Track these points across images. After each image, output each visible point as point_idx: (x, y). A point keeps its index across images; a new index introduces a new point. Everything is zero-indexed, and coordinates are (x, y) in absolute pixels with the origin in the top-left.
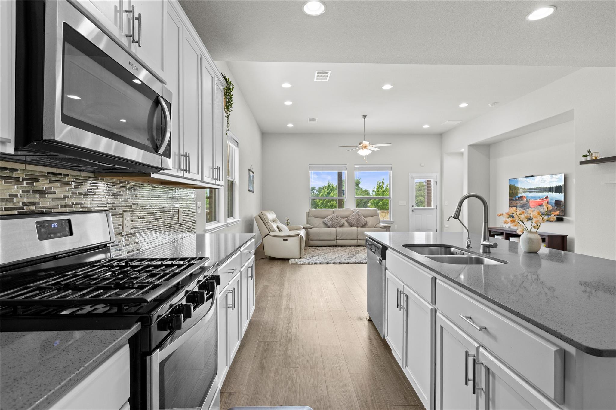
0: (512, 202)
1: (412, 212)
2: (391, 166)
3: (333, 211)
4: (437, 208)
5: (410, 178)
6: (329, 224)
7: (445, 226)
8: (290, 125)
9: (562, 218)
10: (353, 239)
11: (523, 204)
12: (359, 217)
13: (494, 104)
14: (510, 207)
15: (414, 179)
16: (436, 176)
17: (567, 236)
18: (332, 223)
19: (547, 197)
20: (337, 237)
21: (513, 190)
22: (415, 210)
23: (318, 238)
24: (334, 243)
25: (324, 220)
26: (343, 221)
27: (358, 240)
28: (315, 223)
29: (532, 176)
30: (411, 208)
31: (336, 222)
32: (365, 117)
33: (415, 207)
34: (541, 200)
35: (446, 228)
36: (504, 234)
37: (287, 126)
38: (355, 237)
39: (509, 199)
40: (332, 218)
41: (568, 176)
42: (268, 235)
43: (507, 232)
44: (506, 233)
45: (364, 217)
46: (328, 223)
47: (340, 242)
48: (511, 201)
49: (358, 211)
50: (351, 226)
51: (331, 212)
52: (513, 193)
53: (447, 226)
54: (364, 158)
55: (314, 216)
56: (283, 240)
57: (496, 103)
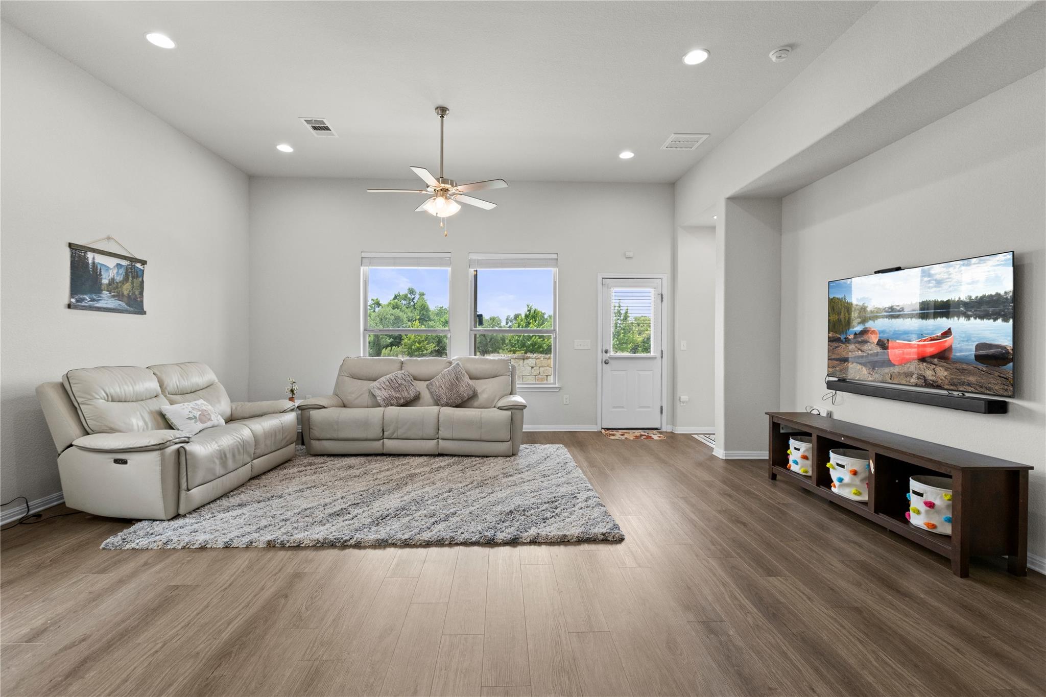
0: (836, 347)
1: (605, 365)
2: (555, 256)
3: (402, 363)
4: (662, 357)
5: (600, 286)
6: (380, 396)
7: (680, 398)
8: (285, 148)
9: (1005, 402)
10: (425, 436)
11: (869, 354)
12: (459, 378)
14: (830, 359)
15: (609, 288)
16: (662, 283)
17: (1030, 471)
18: (387, 395)
19: (948, 333)
20: (383, 431)
21: (839, 314)
22: (611, 361)
24: (376, 446)
25: (372, 384)
27: (440, 440)
29: (899, 269)
30: (600, 356)
32: (443, 111)
33: (612, 353)
34: (925, 341)
35: (683, 402)
36: (814, 438)
37: (276, 149)
38: (430, 431)
39: (829, 338)
40: (392, 381)
41: (1026, 261)
42: (71, 445)
43: (821, 434)
44: (818, 436)
45: (471, 379)
47: (391, 445)
48: (835, 344)
49: (457, 364)
51: (396, 366)
52: (839, 321)
53: (684, 398)
54: (441, 223)
55: (350, 375)
56: (113, 462)
57: (792, 46)
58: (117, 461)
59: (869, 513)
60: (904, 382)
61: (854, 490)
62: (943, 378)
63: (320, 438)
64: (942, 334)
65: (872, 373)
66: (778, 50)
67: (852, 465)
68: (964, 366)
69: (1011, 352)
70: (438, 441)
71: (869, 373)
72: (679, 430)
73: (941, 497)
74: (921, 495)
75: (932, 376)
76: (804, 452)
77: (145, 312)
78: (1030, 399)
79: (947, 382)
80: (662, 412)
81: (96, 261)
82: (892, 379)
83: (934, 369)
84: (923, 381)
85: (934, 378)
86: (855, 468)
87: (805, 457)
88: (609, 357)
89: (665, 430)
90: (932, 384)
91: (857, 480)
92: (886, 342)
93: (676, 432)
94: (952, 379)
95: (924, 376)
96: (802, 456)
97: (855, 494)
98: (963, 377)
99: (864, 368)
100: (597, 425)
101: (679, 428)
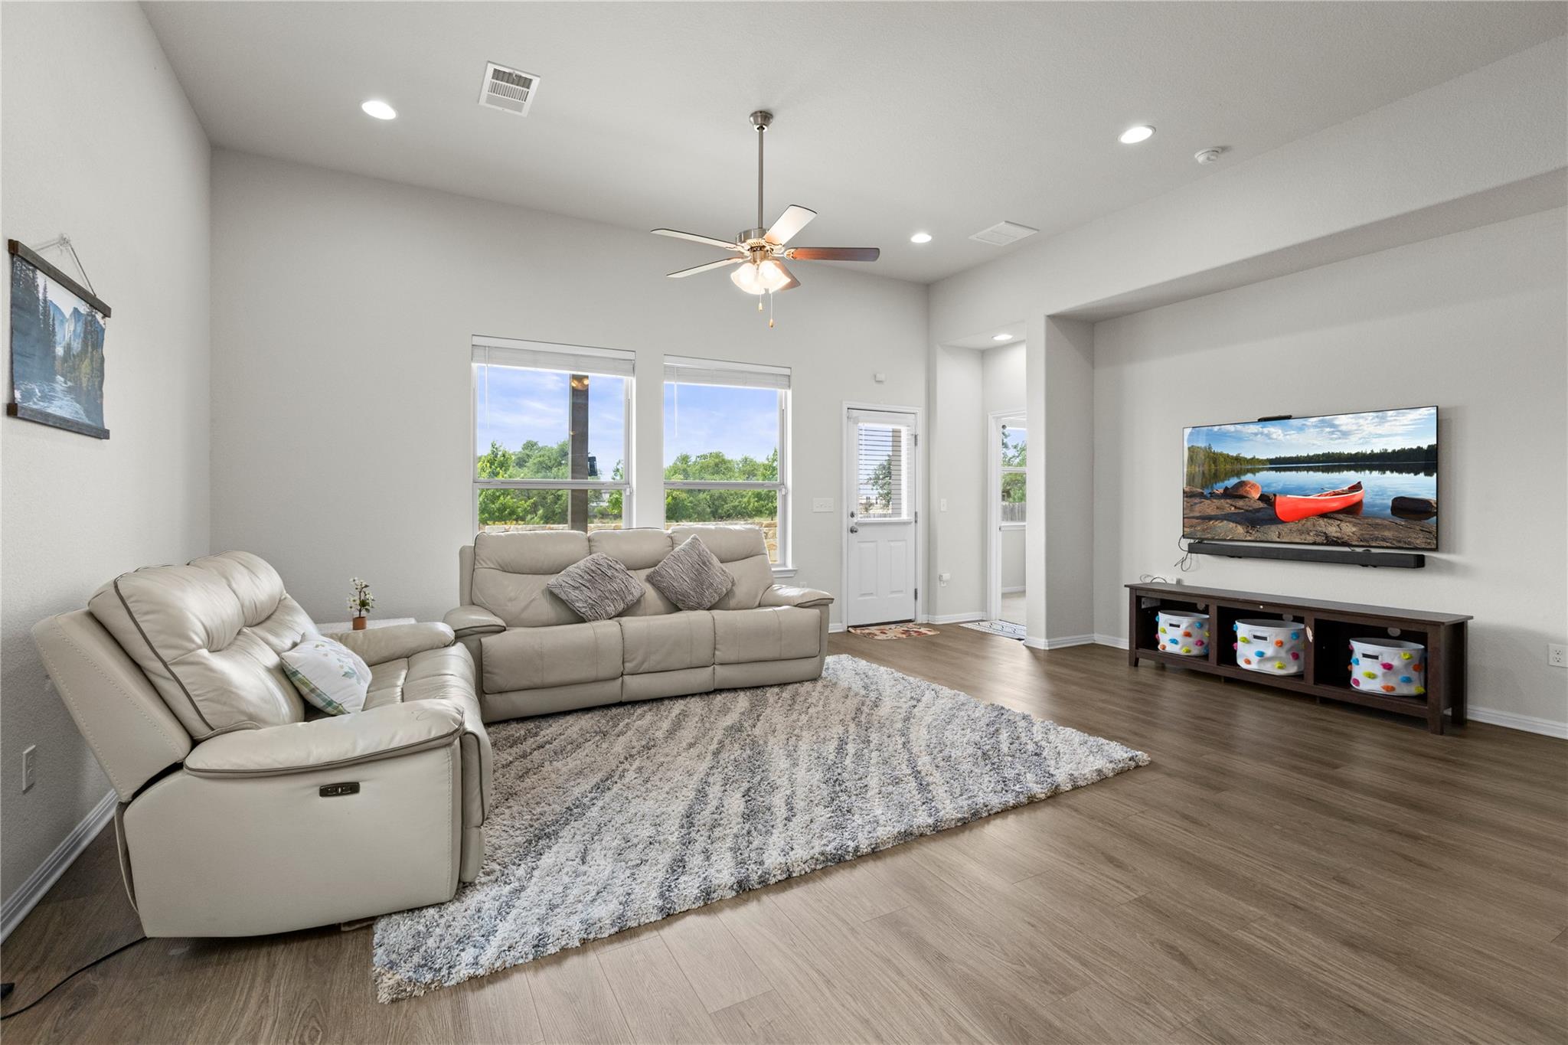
0: (1196, 504)
1: (850, 534)
2: (787, 372)
3: (589, 540)
4: (916, 522)
5: (845, 419)
6: (580, 600)
7: (941, 576)
8: (378, 110)
9: (1423, 556)
10: (696, 663)
11: (1247, 511)
12: (705, 563)
13: (1220, 150)
14: (1187, 518)
15: (856, 421)
16: (916, 419)
17: (1468, 621)
18: (593, 596)
19: (1357, 487)
20: (623, 663)
21: (1201, 465)
22: (860, 530)
23: (537, 680)
24: (610, 691)
25: (552, 580)
26: (638, 583)
27: (717, 667)
28: (510, 600)
29: (1287, 418)
30: (847, 522)
31: (610, 592)
32: (764, 118)
33: (859, 518)
34: (1327, 495)
35: (945, 582)
36: (1213, 609)
38: (703, 654)
39: (1186, 493)
40: (589, 572)
42: (177, 767)
44: (1220, 607)
45: (722, 562)
46: (574, 594)
47: (637, 685)
48: (1194, 500)
49: (694, 538)
50: (674, 607)
51: (580, 547)
52: (1202, 473)
53: (946, 576)
54: (760, 304)
55: (500, 566)
56: (318, 792)
57: (1224, 149)
58: (326, 791)
59: (1308, 685)
60: (1298, 540)
61: (1277, 664)
62: (1351, 534)
63: (506, 689)
64: (1349, 488)
65: (1251, 531)
66: (1210, 149)
67: (1276, 636)
68: (1378, 521)
69: (1435, 506)
70: (714, 669)
71: (1247, 532)
72: (941, 619)
73: (1399, 657)
74: (1376, 657)
75: (1336, 532)
76: (1187, 628)
77: (108, 432)
78: (1449, 552)
79: (1355, 538)
80: (916, 598)
81: (50, 297)
82: (1281, 537)
83: (1338, 525)
84: (1324, 538)
85: (1339, 535)
86: (1281, 638)
87: (1188, 635)
88: (856, 523)
89: (920, 622)
90: (1335, 541)
91: (1283, 653)
92: (1272, 497)
93: (937, 623)
94: (1362, 535)
95: (1325, 533)
96: (1185, 633)
97: (1280, 668)
98: (1376, 532)
99: (1239, 527)
100: (841, 622)
101: (939, 617)
